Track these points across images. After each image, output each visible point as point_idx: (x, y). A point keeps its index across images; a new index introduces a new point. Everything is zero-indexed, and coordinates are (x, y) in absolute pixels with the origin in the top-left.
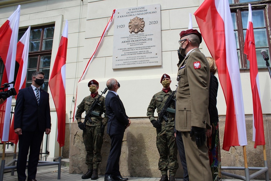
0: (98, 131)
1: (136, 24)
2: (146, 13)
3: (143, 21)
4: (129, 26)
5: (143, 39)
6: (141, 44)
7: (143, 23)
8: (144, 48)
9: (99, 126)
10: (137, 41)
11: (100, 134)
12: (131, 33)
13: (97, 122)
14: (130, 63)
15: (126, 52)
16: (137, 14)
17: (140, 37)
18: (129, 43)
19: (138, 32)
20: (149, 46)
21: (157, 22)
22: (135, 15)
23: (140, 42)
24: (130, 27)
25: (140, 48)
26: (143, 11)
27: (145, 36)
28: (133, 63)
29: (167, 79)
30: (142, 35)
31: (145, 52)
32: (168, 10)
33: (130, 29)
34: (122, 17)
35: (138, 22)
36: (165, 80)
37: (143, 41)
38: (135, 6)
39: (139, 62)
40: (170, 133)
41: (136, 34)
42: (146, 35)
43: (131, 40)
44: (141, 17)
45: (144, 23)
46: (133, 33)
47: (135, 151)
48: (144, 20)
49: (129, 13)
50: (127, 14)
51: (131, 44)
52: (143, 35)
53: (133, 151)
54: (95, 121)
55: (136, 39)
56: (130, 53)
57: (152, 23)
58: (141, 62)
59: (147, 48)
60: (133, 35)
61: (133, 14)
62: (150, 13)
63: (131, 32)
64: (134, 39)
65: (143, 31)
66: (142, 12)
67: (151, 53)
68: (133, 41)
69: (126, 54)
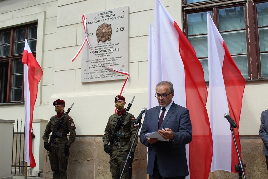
0: (62, 152)
1: (103, 31)
2: (114, 18)
3: (111, 28)
4: (97, 34)
5: (110, 49)
6: (108, 54)
7: (110, 30)
8: (111, 59)
9: (63, 146)
10: (105, 51)
11: (64, 155)
12: (99, 42)
13: (60, 143)
14: (98, 77)
15: (93, 64)
16: (105, 20)
17: (108, 47)
18: (97, 54)
19: (105, 41)
20: (116, 57)
21: (124, 28)
22: (103, 20)
23: (107, 52)
24: (98, 36)
25: (107, 60)
26: (111, 15)
27: (112, 46)
28: (100, 76)
29: (119, 102)
30: (109, 44)
31: (112, 64)
32: (137, 13)
33: (98, 37)
34: (90, 23)
35: (105, 30)
36: (117, 102)
37: (110, 52)
38: (103, 10)
39: (107, 76)
40: (121, 158)
41: (103, 43)
42: (114, 45)
43: (98, 50)
44: (108, 23)
45: (112, 30)
46: (101, 42)
47: (101, 170)
48: (111, 26)
49: (97, 18)
50: (95, 20)
51: (99, 56)
52: (111, 44)
53: (99, 171)
54: (59, 142)
55: (104, 49)
56: (98, 66)
57: (120, 30)
58: (108, 76)
59: (114, 59)
60: (101, 44)
61: (101, 19)
62: (118, 18)
63: (98, 40)
64: (102, 50)
65: (111, 40)
66: (110, 17)
67: (118, 65)
68: (101, 51)
69: (94, 66)
